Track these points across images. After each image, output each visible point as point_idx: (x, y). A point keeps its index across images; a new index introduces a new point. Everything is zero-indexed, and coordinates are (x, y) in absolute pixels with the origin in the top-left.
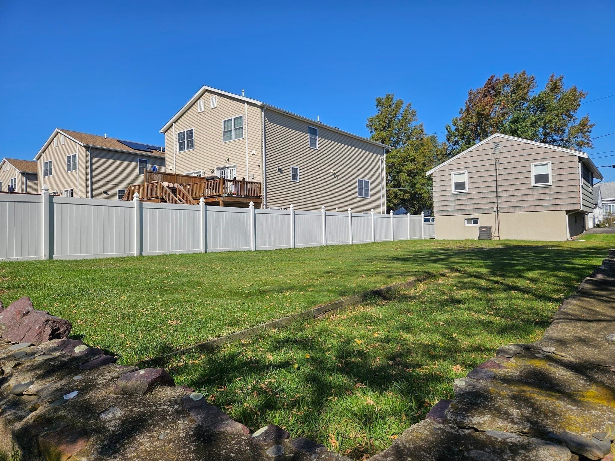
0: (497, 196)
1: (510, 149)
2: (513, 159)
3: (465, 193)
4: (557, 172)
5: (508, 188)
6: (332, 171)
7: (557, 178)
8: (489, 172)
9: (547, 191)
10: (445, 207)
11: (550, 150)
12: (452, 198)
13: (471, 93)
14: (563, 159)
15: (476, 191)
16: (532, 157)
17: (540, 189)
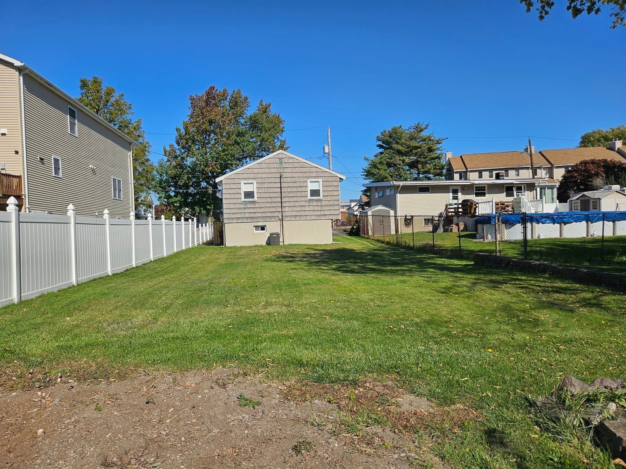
0: (282, 206)
1: (291, 165)
2: (294, 175)
3: (254, 202)
4: (325, 189)
5: (291, 199)
6: (91, 166)
7: (326, 194)
8: (275, 184)
9: (319, 204)
10: (235, 214)
11: (320, 170)
12: (242, 206)
13: (192, 99)
14: (330, 179)
15: (264, 200)
16: (308, 174)
17: (314, 202)
